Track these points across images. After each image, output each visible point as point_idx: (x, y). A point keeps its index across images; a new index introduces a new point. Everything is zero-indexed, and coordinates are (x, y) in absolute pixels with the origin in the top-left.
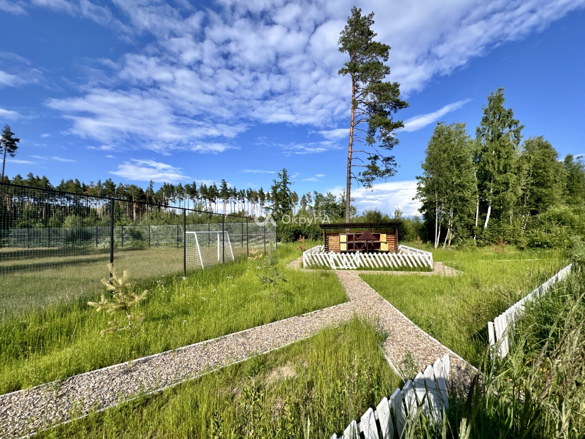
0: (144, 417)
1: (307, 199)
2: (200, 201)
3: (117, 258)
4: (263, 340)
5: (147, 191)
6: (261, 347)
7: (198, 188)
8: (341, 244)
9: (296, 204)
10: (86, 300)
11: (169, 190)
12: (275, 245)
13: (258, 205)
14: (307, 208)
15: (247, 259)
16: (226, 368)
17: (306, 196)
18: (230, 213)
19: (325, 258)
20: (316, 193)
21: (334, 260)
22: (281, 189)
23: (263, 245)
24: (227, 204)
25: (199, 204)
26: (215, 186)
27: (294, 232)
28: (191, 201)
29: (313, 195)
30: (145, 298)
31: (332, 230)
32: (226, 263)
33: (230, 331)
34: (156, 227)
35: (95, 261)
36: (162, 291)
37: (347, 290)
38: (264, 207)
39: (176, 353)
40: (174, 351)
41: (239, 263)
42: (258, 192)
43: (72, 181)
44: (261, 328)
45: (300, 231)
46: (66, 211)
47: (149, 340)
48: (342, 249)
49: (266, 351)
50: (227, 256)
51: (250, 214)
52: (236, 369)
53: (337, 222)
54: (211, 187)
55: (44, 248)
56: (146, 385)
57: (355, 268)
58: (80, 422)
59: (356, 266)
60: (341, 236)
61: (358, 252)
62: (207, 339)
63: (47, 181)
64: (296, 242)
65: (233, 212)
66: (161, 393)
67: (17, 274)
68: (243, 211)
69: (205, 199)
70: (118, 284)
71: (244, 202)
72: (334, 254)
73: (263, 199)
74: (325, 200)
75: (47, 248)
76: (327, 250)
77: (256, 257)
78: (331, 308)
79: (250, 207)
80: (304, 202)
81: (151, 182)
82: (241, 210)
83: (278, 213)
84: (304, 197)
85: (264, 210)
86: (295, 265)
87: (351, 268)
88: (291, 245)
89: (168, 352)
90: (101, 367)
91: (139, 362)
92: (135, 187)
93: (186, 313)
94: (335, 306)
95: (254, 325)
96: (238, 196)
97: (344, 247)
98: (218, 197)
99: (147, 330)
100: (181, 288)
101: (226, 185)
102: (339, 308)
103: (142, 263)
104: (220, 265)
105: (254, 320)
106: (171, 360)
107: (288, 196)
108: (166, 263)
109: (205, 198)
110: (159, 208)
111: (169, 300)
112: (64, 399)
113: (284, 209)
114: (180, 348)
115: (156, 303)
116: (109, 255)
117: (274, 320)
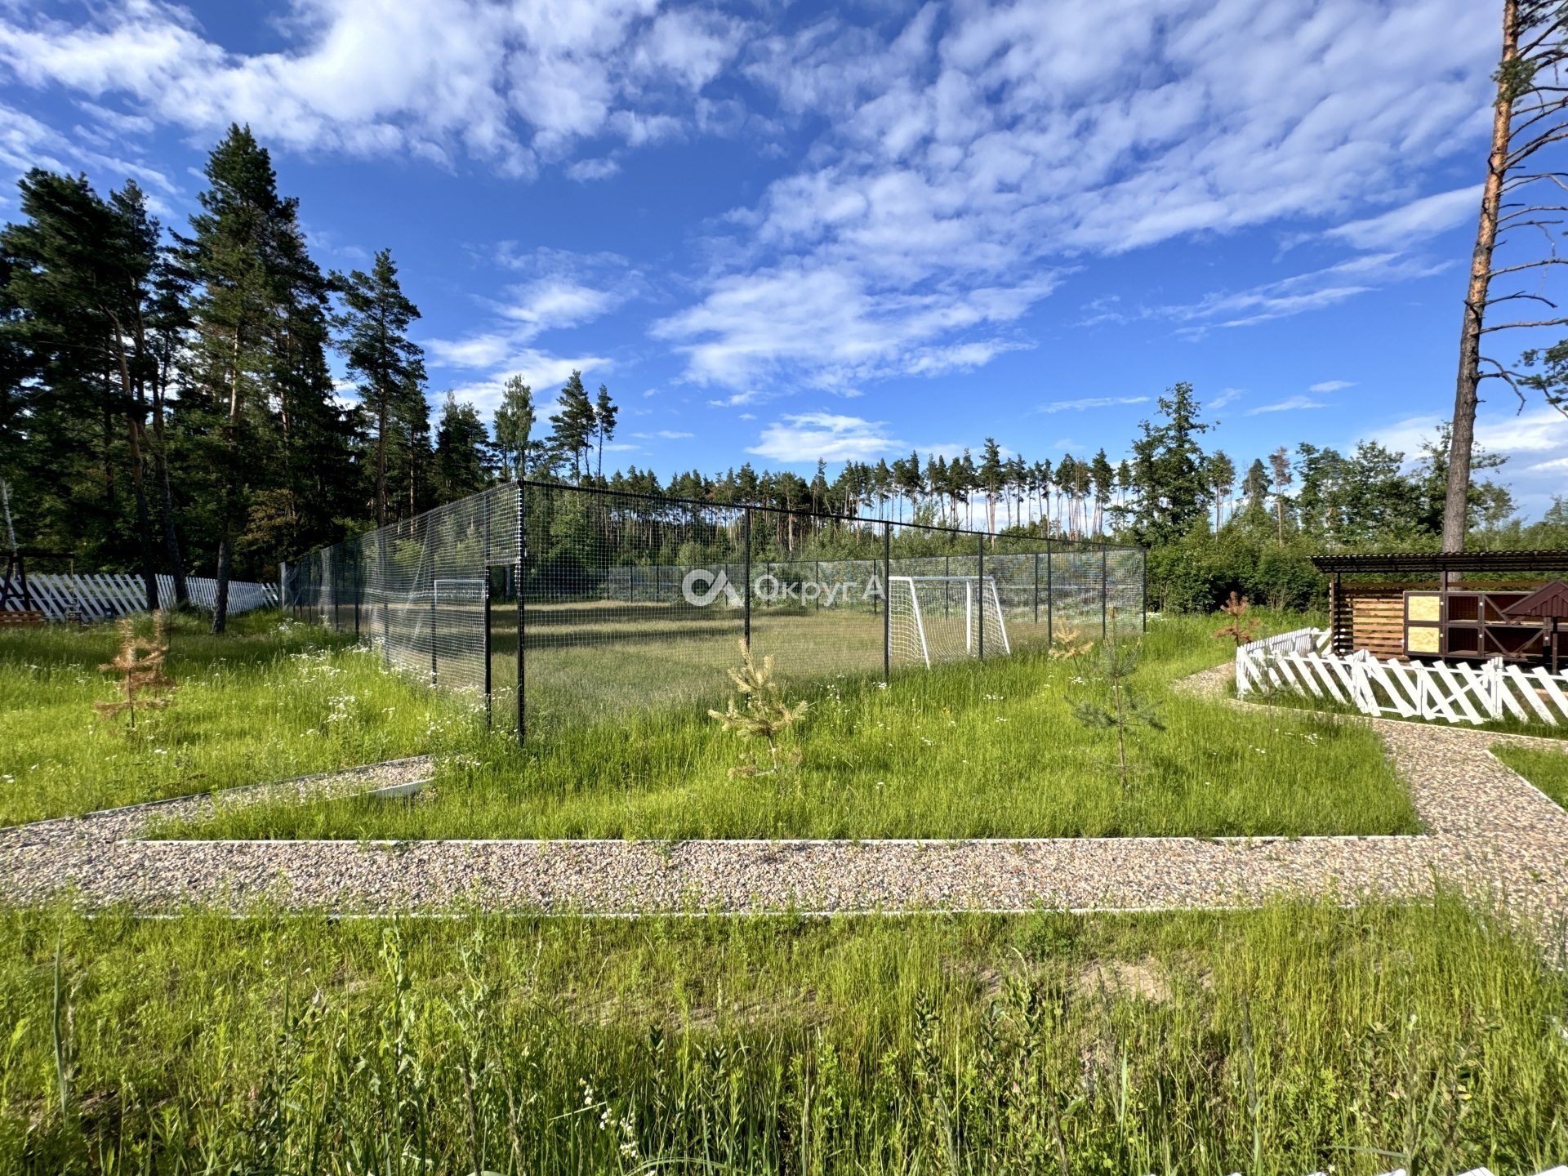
0: (794, 957)
1: (1270, 472)
2: (928, 499)
3: (756, 629)
4: (1077, 878)
5: (814, 483)
6: (1068, 894)
7: (923, 467)
8: (1411, 630)
9: (1226, 492)
10: (707, 706)
11: (860, 478)
12: (1139, 621)
13: (1091, 501)
14: (1269, 503)
15: (1046, 654)
16: (968, 915)
17: (1266, 462)
18: (1004, 527)
19: (1332, 672)
20: (1307, 449)
21: (1373, 682)
22: (1169, 450)
23: (1098, 619)
24: (999, 505)
25: (928, 508)
26: (967, 459)
27: (1211, 583)
28: (907, 501)
29: (1296, 460)
30: (803, 718)
31: (1378, 578)
32: (986, 660)
33: (983, 831)
34: (830, 565)
35: (723, 632)
36: (837, 708)
37: (1425, 793)
38: (1107, 506)
39: (859, 849)
40: (855, 844)
41: (1024, 662)
42: (1091, 465)
43: (688, 475)
44: (1073, 845)
45: (1236, 579)
46: (680, 534)
47: (808, 807)
48: (1413, 647)
49: (1080, 906)
50: (990, 640)
51: (1065, 528)
52: (993, 927)
53: (1405, 547)
54: (956, 461)
55: (649, 604)
56: (799, 895)
57: (1477, 719)
58: (696, 922)
59: (1483, 712)
60: (1412, 600)
61: (1499, 660)
62: (928, 837)
63: (654, 479)
64: (1217, 613)
65: (1014, 524)
66: (827, 922)
67: (618, 647)
68: (1044, 520)
69: (940, 494)
70: (756, 682)
71: (1046, 495)
72: (1372, 661)
73: (1105, 484)
74: (1348, 472)
75: (654, 604)
76: (1344, 646)
77: (1072, 651)
78: (1339, 841)
79: (1065, 509)
80: (1258, 482)
81: (821, 462)
82: (1037, 520)
83: (1154, 524)
84: (1258, 466)
85: (1106, 515)
86: (1206, 686)
87: (1453, 717)
88: (1196, 623)
89: (844, 842)
90: (728, 838)
91: (789, 846)
92: (790, 477)
93: (885, 767)
94: (1354, 838)
95: (1052, 833)
96: (1029, 480)
97: (1427, 640)
98: (976, 486)
99: (805, 786)
100: (877, 710)
101: (996, 454)
102: (1374, 847)
103: (802, 645)
104: (972, 664)
105: (1054, 817)
106: (850, 860)
107: (1191, 467)
108: (849, 647)
109: (939, 490)
110: (838, 521)
111: (851, 732)
112: (676, 875)
113: (1177, 509)
114: (869, 841)
115: (826, 732)
116: (742, 623)
117: (1115, 833)
